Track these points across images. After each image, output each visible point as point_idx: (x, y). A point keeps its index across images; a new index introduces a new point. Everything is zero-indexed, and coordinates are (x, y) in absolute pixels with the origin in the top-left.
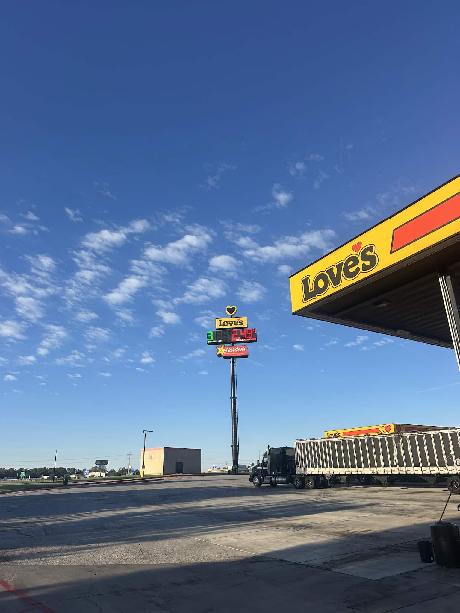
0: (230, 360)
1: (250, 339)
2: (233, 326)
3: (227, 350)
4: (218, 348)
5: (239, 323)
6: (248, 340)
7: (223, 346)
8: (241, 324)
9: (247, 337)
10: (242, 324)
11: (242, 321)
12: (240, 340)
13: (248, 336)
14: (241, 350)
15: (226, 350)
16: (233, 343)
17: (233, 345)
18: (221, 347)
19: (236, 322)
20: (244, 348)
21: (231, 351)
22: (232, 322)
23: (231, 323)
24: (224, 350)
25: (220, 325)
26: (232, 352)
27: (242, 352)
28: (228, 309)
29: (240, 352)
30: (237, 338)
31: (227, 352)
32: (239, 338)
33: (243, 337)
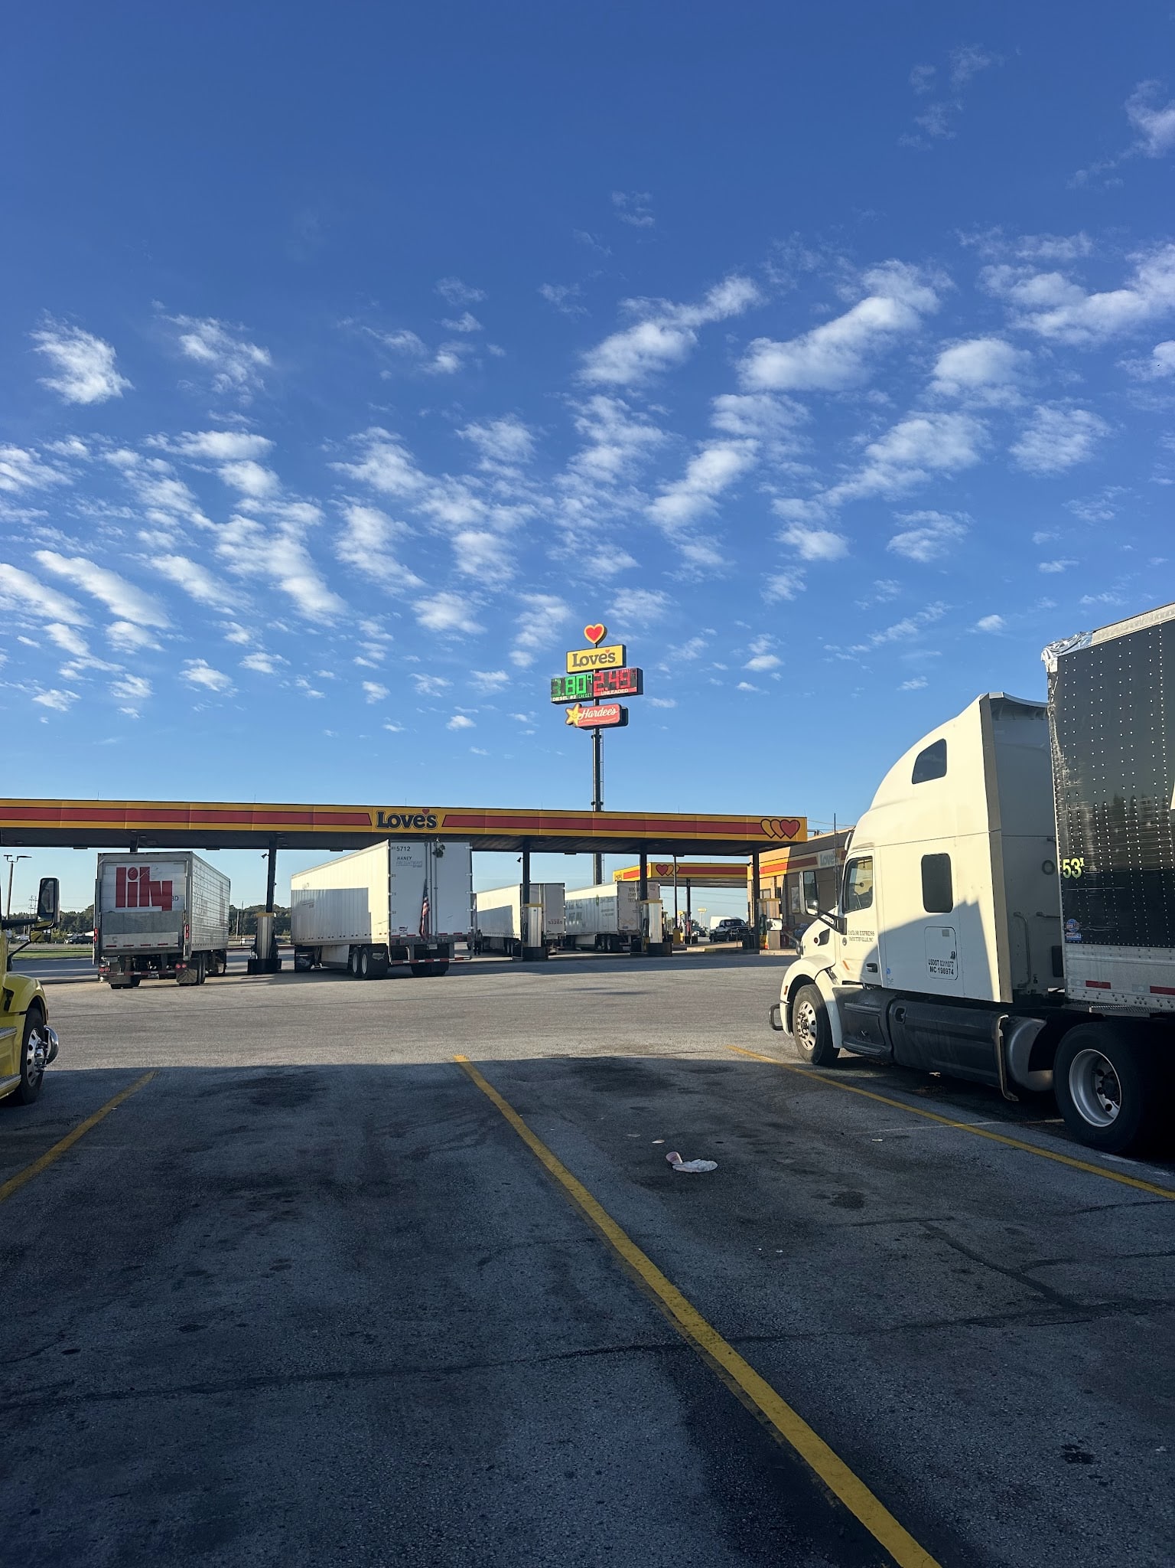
0: (593, 732)
1: (626, 691)
2: (598, 665)
3: (584, 713)
4: (568, 710)
5: (608, 659)
6: (622, 691)
7: (578, 706)
8: (611, 660)
9: (622, 687)
10: (614, 659)
11: (614, 654)
12: (608, 693)
13: (621, 683)
14: (608, 714)
15: (582, 715)
16: (598, 698)
17: (597, 704)
18: (573, 709)
19: (604, 656)
20: (614, 710)
21: (592, 716)
22: (596, 656)
23: (594, 658)
24: (580, 715)
25: (575, 665)
26: (594, 718)
27: (611, 717)
28: (590, 632)
29: (606, 717)
30: (603, 689)
31: (584, 718)
32: (606, 689)
33: (613, 685)
